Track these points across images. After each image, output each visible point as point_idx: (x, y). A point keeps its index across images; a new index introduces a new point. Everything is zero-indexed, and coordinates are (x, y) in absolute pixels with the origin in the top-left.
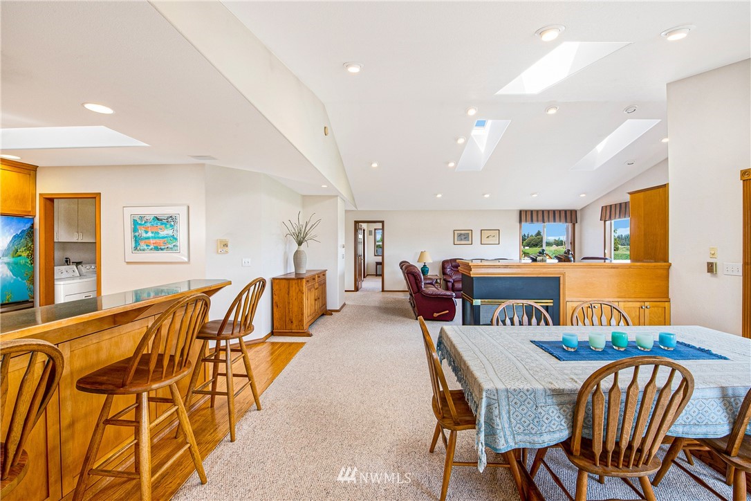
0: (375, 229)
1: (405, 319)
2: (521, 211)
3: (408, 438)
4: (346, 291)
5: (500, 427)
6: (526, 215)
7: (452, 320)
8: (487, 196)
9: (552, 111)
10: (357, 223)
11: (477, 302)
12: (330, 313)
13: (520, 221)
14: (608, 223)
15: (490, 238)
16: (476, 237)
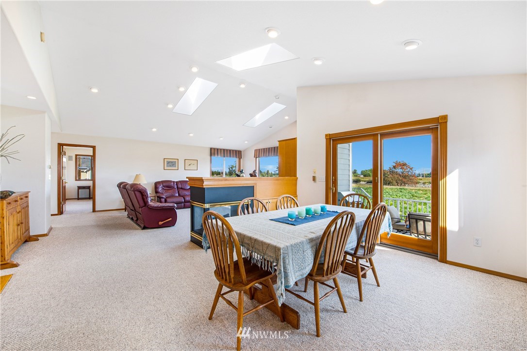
0: (76, 155)
1: (131, 231)
2: (211, 149)
3: (187, 318)
4: (52, 215)
5: (289, 271)
6: (214, 152)
7: (174, 225)
8: (191, 135)
9: (243, 86)
10: (61, 146)
11: (207, 206)
12: (36, 238)
13: (211, 155)
14: (257, 159)
15: (191, 165)
16: (181, 164)
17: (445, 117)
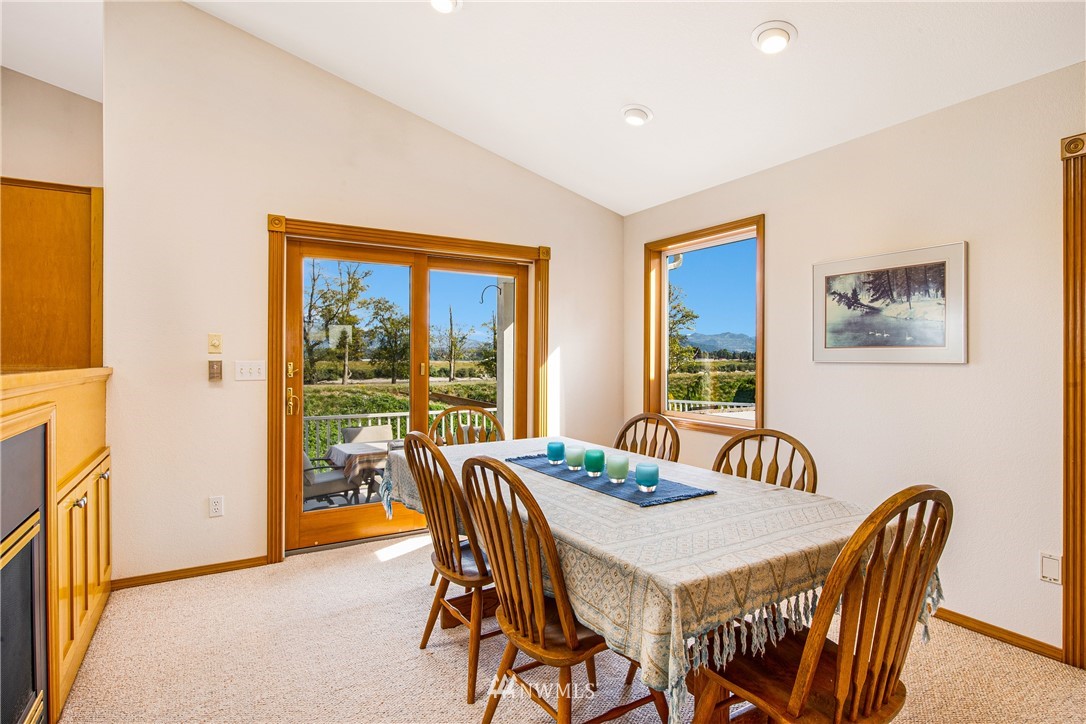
17: (547, 251)
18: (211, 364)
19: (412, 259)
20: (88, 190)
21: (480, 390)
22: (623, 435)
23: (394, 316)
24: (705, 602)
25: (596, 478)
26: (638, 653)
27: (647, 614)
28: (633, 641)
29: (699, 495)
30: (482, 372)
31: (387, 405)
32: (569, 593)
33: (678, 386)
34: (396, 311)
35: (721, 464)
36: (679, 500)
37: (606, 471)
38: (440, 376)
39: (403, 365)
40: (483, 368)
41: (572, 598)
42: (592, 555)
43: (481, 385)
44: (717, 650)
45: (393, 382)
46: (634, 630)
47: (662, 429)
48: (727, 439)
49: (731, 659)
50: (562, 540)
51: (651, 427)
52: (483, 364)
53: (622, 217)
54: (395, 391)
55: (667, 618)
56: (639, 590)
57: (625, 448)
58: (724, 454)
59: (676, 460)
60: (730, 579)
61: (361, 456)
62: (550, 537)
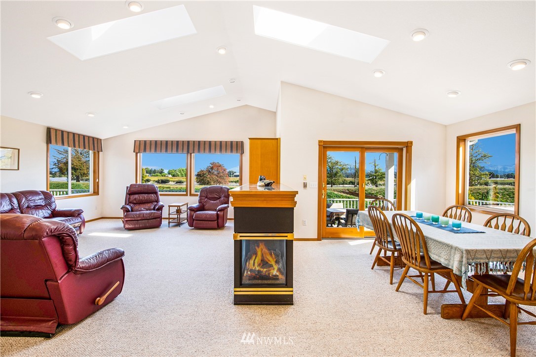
2: (49, 129)
6: (56, 135)
14: (139, 154)
17: (411, 143)
18: (304, 183)
19: (360, 149)
20: (277, 139)
21: (370, 191)
22: (446, 212)
23: (332, 161)
24: (475, 255)
25: (435, 224)
26: (453, 267)
27: (456, 256)
28: (451, 264)
29: (478, 232)
30: (368, 183)
31: (331, 195)
32: (429, 252)
33: (478, 193)
34: (333, 159)
35: (488, 223)
36: (469, 233)
37: (439, 223)
38: (350, 184)
39: (335, 180)
40: (369, 182)
41: (430, 254)
42: (437, 241)
43: (370, 189)
44: (479, 269)
45: (332, 187)
46: (451, 261)
47: (463, 211)
48: (490, 216)
49: (484, 273)
50: (427, 237)
51: (459, 211)
52: (369, 180)
53: (446, 126)
54: (334, 190)
55: (462, 257)
56: (453, 251)
57: (447, 216)
58: (489, 221)
59: (470, 222)
60: (484, 251)
61: (336, 213)
62: (423, 236)
